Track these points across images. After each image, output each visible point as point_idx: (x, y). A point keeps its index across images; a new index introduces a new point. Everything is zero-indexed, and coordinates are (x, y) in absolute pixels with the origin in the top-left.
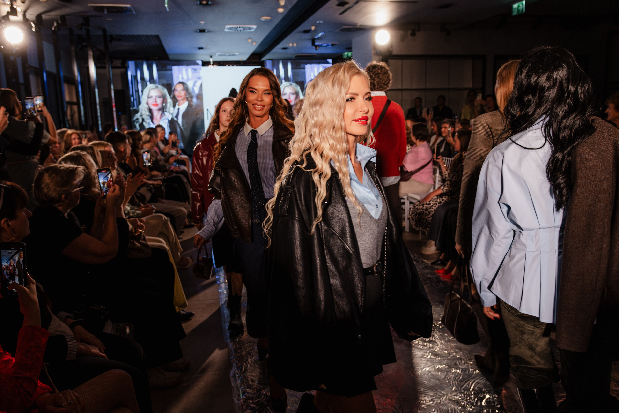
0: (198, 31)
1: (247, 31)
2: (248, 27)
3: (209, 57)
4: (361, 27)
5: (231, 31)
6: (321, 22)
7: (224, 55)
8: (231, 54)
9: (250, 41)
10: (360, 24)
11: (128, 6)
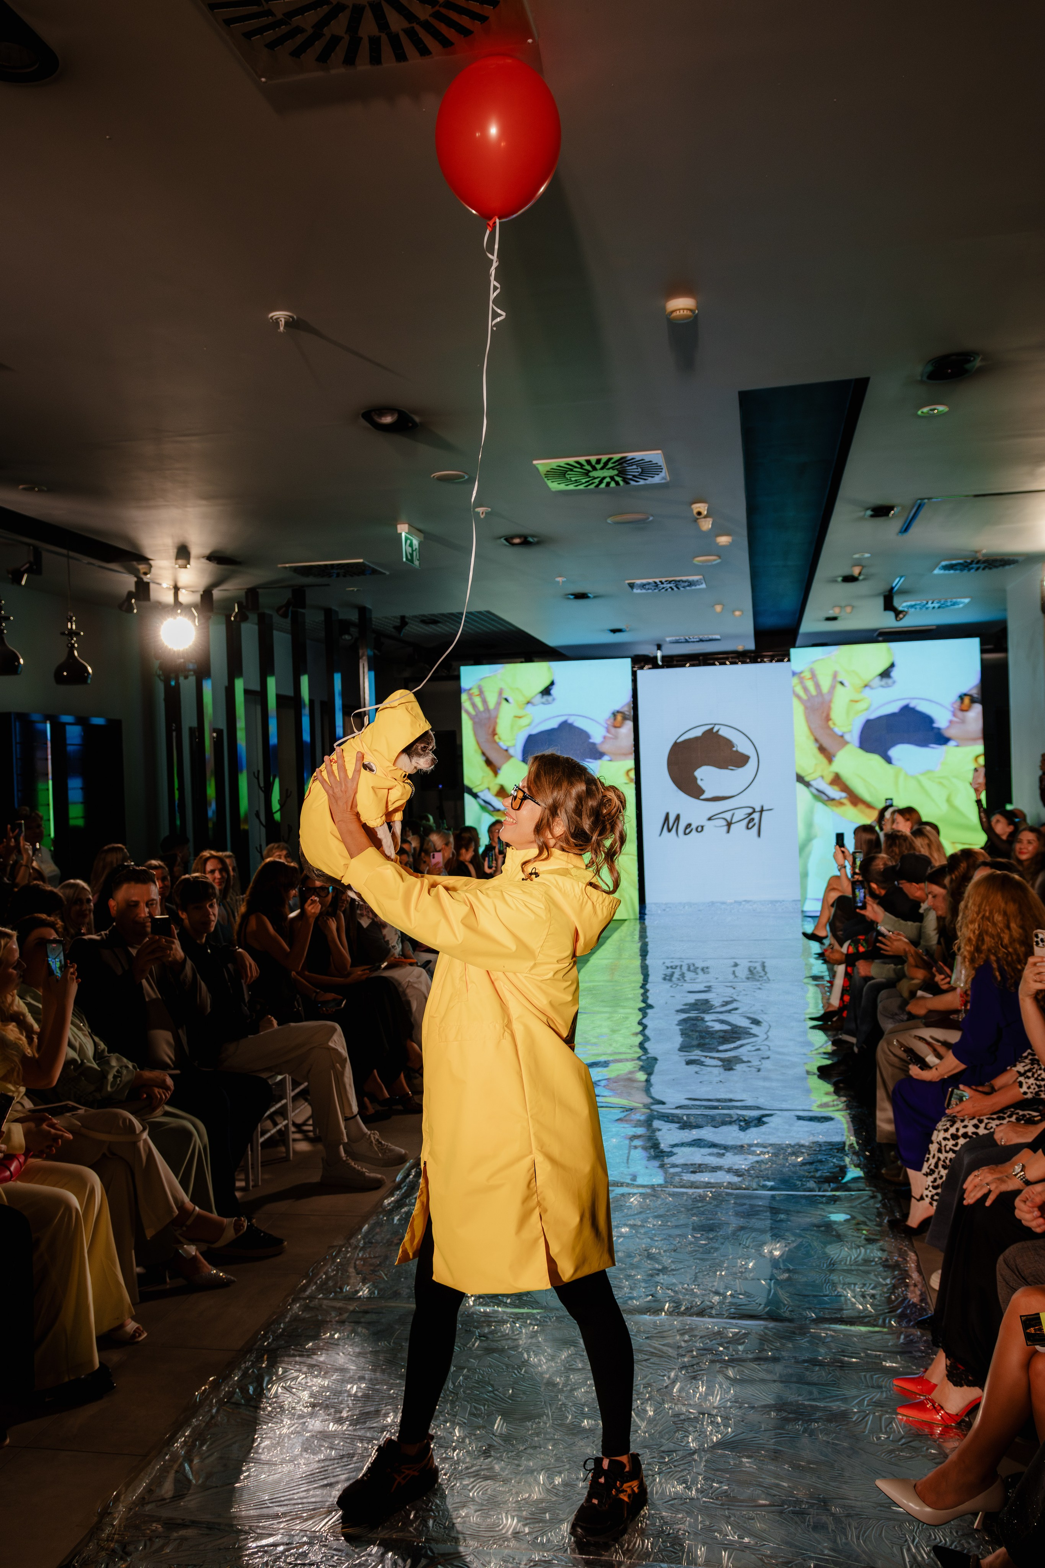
0: (572, 597)
1: (688, 588)
2: (685, 582)
3: (656, 648)
4: (999, 558)
5: (650, 591)
6: (867, 555)
7: (687, 641)
8: (706, 637)
9: (718, 608)
10: (984, 551)
11: (361, 561)
